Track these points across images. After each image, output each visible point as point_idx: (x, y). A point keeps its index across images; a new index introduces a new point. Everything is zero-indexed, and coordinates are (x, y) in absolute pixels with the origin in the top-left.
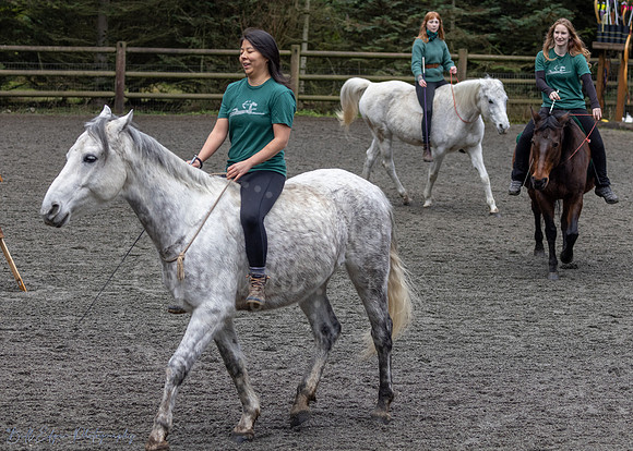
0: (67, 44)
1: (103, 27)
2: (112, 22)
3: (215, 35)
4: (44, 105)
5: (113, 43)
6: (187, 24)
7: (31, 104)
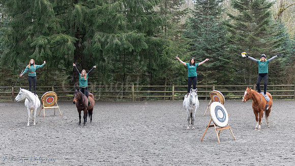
0: (242, 85)
1: (250, 81)
2: (252, 79)
3: (276, 82)
4: (237, 98)
5: (252, 84)
6: (270, 79)
7: (234, 98)
